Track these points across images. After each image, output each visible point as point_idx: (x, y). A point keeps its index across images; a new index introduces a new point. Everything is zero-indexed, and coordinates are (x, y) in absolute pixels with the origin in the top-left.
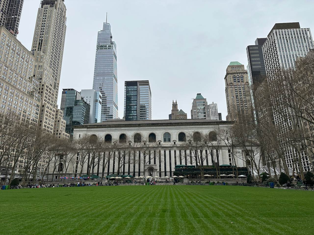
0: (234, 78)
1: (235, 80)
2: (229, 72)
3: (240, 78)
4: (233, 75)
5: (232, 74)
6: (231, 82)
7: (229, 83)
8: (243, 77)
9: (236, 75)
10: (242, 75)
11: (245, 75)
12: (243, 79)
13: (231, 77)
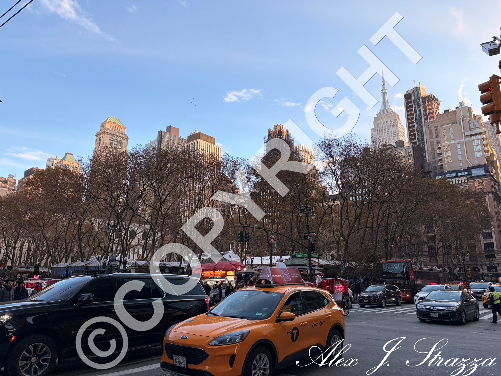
0: (111, 140)
1: (112, 143)
2: (106, 131)
3: (118, 144)
4: (111, 136)
5: (109, 134)
6: (106, 146)
7: (104, 145)
8: (122, 143)
9: (114, 138)
10: (121, 141)
11: (124, 141)
12: (121, 146)
13: (108, 139)
